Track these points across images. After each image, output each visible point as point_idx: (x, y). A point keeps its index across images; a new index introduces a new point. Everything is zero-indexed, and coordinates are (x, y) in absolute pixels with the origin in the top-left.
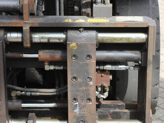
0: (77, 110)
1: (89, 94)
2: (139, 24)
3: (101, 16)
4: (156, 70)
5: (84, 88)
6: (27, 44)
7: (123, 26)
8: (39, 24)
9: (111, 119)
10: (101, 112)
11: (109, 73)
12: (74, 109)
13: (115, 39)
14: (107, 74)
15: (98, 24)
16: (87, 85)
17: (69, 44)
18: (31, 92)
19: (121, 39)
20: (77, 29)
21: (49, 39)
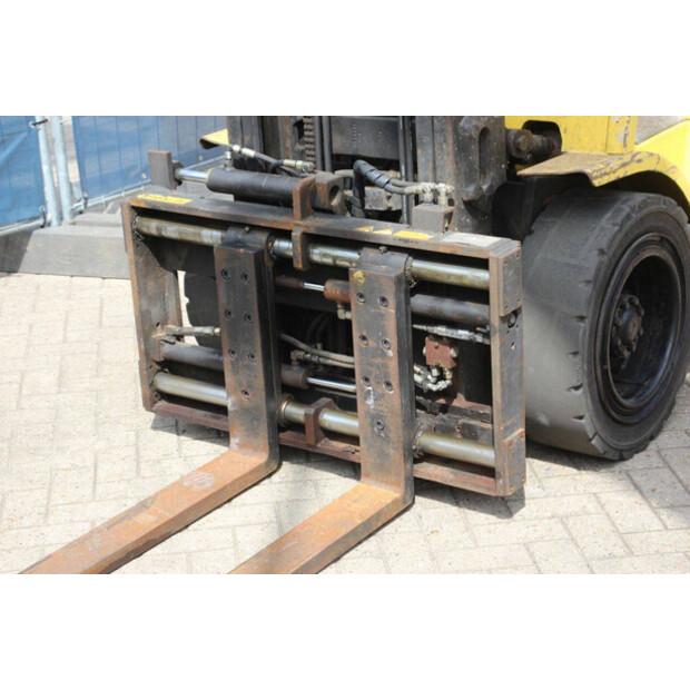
0: (370, 402)
1: (388, 373)
2: (472, 250)
3: (424, 229)
4: (570, 356)
5: (378, 361)
6: (298, 265)
7: (448, 251)
8: (318, 228)
9: (459, 436)
10: (443, 420)
11: (448, 342)
12: (366, 399)
13: (439, 274)
14: (444, 344)
15: (407, 241)
16: (384, 355)
17: (353, 273)
18: (320, 356)
19: (450, 275)
20: (376, 246)
21: (335, 258)
